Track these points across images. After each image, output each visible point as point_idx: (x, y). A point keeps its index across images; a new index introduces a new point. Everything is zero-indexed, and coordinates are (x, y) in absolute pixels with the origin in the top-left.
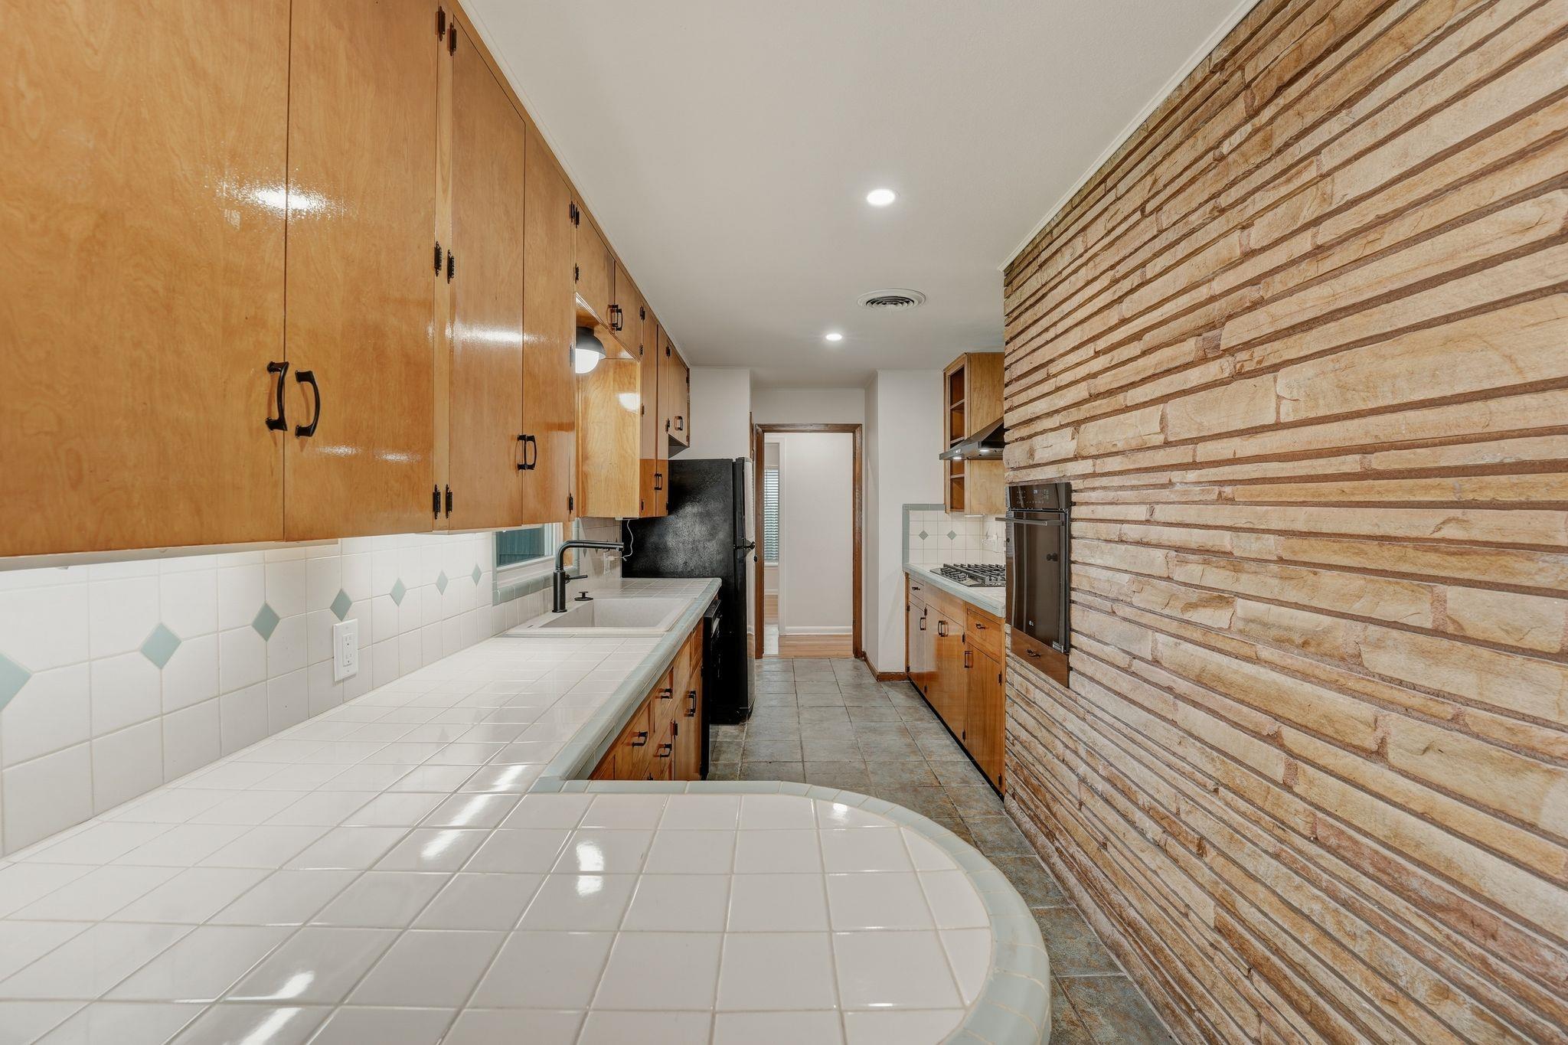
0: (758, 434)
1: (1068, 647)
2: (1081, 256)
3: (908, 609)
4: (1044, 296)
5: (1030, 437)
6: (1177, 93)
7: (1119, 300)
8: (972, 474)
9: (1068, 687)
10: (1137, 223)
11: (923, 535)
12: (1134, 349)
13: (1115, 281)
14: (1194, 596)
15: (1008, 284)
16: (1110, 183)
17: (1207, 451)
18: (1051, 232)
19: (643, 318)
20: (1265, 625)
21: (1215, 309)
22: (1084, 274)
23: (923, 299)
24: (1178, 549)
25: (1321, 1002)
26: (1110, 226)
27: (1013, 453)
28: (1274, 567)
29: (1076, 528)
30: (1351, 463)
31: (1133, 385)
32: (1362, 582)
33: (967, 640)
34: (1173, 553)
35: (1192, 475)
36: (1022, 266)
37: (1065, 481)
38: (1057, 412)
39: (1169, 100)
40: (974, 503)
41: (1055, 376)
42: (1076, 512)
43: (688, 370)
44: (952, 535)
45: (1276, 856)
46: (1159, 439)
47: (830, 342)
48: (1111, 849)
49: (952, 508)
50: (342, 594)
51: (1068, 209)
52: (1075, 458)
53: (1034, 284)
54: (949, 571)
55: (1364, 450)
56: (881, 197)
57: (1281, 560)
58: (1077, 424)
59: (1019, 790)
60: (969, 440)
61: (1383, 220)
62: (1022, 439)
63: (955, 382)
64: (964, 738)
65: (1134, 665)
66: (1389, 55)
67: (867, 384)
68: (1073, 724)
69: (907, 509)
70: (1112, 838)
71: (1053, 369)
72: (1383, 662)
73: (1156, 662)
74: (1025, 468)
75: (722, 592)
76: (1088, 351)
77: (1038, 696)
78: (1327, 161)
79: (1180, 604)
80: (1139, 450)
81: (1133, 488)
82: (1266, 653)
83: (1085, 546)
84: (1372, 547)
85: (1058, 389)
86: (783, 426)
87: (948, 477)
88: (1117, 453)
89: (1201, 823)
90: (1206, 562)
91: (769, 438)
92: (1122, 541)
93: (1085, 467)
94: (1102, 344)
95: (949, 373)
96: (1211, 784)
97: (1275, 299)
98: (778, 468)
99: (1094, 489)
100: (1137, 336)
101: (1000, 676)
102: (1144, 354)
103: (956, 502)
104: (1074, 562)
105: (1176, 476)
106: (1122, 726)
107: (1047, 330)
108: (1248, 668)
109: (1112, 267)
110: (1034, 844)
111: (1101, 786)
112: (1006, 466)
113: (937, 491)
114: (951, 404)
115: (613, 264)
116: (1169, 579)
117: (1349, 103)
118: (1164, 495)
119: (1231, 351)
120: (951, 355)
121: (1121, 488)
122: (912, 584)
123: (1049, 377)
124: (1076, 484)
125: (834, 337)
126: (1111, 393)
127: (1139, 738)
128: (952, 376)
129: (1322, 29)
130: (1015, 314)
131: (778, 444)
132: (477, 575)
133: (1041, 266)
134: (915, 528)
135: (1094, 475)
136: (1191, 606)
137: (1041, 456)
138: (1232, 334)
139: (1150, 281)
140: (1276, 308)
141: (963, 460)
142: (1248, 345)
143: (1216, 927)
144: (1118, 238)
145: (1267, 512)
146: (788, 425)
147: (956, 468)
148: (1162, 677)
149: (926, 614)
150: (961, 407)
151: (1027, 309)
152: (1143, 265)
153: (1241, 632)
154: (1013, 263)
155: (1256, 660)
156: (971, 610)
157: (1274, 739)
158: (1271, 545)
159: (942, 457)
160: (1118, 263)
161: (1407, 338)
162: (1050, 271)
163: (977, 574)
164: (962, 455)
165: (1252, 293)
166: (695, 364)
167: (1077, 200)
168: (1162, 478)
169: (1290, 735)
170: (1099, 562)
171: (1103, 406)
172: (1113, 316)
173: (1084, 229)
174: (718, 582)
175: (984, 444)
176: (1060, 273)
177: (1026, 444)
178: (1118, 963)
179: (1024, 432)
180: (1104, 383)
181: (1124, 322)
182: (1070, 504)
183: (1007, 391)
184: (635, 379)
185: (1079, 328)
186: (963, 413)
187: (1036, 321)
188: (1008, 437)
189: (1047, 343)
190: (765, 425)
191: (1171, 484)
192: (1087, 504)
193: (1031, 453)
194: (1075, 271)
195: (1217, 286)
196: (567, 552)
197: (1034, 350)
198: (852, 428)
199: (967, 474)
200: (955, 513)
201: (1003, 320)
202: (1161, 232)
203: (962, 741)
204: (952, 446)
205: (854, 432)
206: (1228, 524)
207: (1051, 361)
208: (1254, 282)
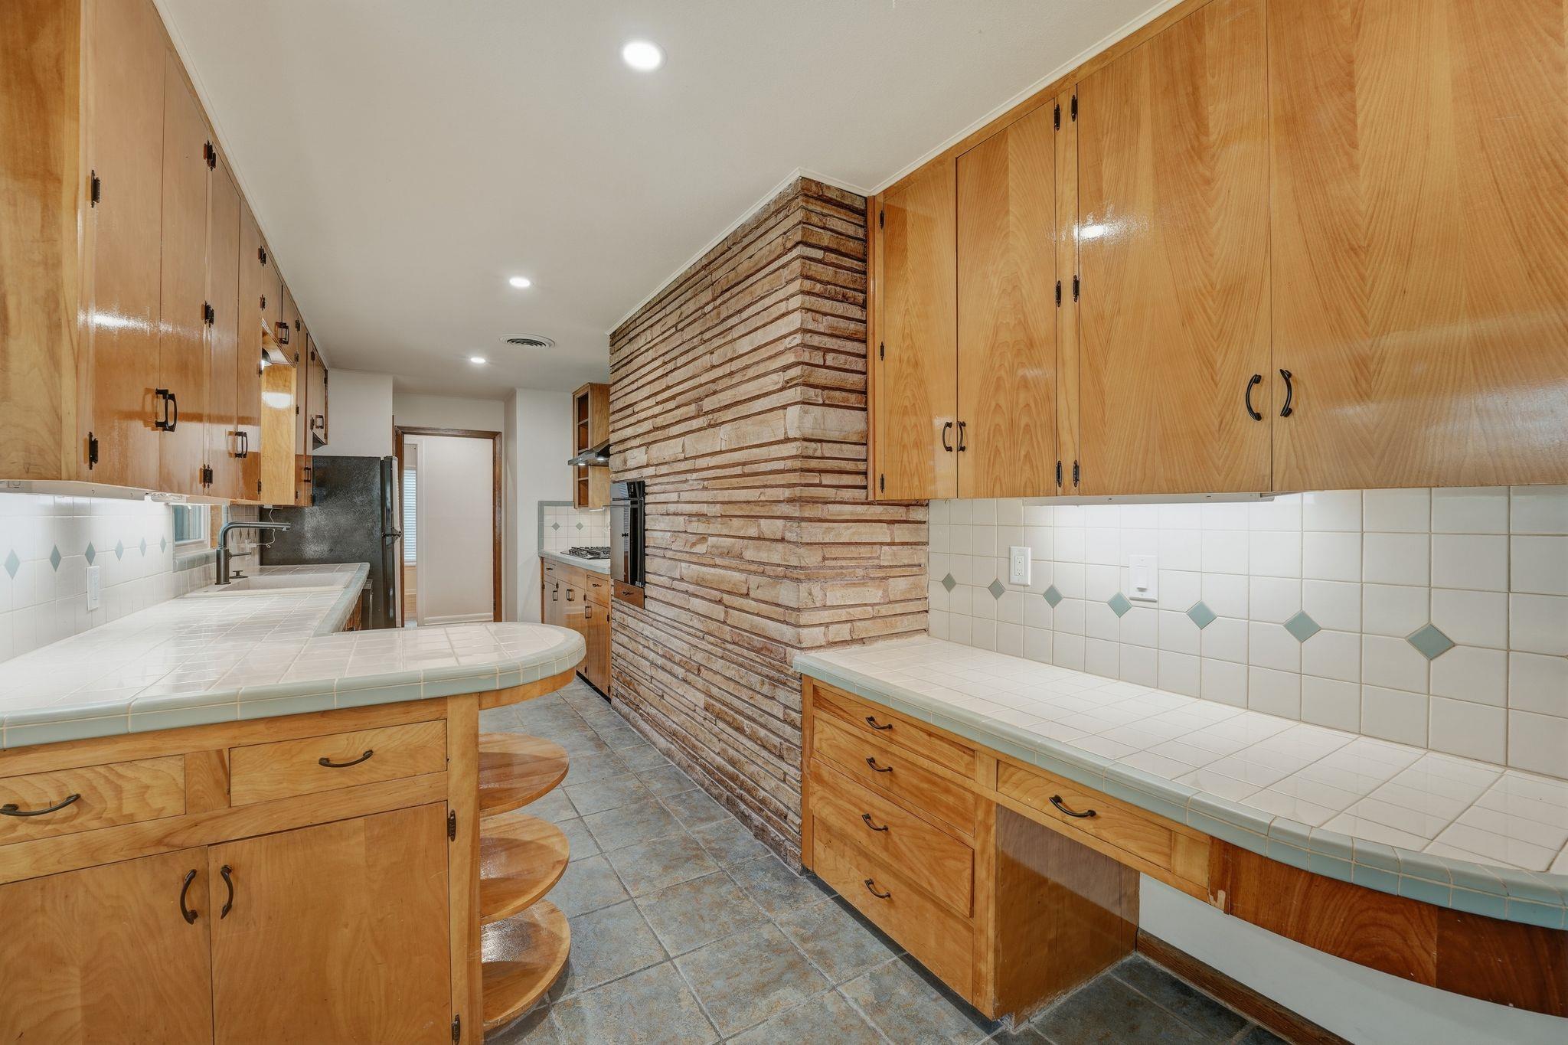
0: (399, 434)
1: (644, 582)
2: (650, 342)
3: (543, 587)
4: (632, 360)
5: (624, 451)
6: (689, 271)
7: (666, 375)
8: (594, 477)
9: (644, 609)
10: (674, 333)
11: (556, 526)
12: (672, 404)
13: (665, 363)
14: (694, 539)
15: (612, 345)
16: (664, 303)
17: (702, 463)
18: (635, 320)
19: (299, 330)
20: (717, 548)
21: (701, 391)
22: (651, 354)
23: (552, 344)
24: (690, 515)
25: (737, 716)
26: (663, 330)
27: (615, 461)
28: (719, 519)
29: (648, 509)
30: (738, 470)
31: (672, 424)
32: (743, 522)
33: (587, 598)
34: (687, 518)
35: (695, 476)
36: (620, 337)
37: (642, 480)
38: (638, 436)
39: (686, 272)
40: (596, 500)
41: (638, 413)
42: (648, 499)
43: (326, 371)
44: (580, 526)
45: (722, 658)
46: (682, 456)
47: (473, 363)
48: (665, 696)
49: (579, 504)
50: (90, 547)
51: (644, 310)
52: (647, 466)
53: (626, 351)
54: (575, 552)
55: (744, 464)
56: (520, 283)
57: (722, 516)
58: (648, 444)
59: (620, 689)
60: (591, 451)
61: (748, 367)
62: (620, 452)
63: (582, 404)
64: (586, 672)
65: (674, 584)
66: (748, 300)
67: (507, 398)
68: (648, 631)
69: (542, 505)
70: (666, 690)
71: (637, 408)
72: (749, 554)
73: (682, 579)
74: (622, 471)
75: (371, 575)
76: (652, 402)
77: (630, 621)
78: (735, 333)
79: (688, 545)
80: (675, 462)
81: (673, 483)
82: (718, 561)
83: (652, 519)
84: (744, 506)
85: (639, 422)
86: (423, 429)
87: (577, 480)
88: (666, 463)
89: (699, 657)
90: (699, 521)
91: (408, 439)
92: (668, 514)
93: (651, 471)
94: (659, 398)
95: (578, 396)
96: (701, 634)
97: (721, 391)
98: (416, 469)
99: (656, 484)
100: (673, 398)
101: (608, 616)
102: (677, 407)
103: (582, 499)
104: (647, 530)
105: (688, 476)
106: (667, 621)
107: (633, 383)
108: (712, 570)
109: (663, 354)
110: (628, 720)
111: (660, 661)
112: (611, 470)
113: (569, 493)
114: (579, 421)
115: (283, 289)
116: (686, 532)
117: (740, 311)
118: (685, 486)
119: (707, 413)
120: (580, 383)
121: (668, 483)
122: (546, 566)
123: (634, 413)
124: (648, 482)
125: (478, 361)
126: (663, 427)
127: (676, 624)
128: (579, 399)
129: (732, 275)
130: (616, 367)
131: (416, 445)
132: (163, 545)
133: (630, 340)
134: (549, 520)
135: (656, 476)
136: (694, 545)
137: (631, 464)
138: (708, 404)
139: (679, 368)
140: (720, 396)
141: (587, 466)
142: (713, 411)
143: (705, 708)
144: (666, 338)
145: (717, 493)
146: (429, 429)
147: (582, 473)
148: (683, 586)
149: (557, 587)
150: (586, 425)
151: (623, 366)
152: (675, 358)
153: (710, 553)
154: (615, 332)
155: (715, 566)
156: (590, 575)
157: (720, 602)
158: (717, 510)
159: (570, 462)
160: (666, 353)
161: (753, 418)
162: (634, 346)
163: (594, 553)
164: (586, 462)
165: (713, 387)
166: (334, 366)
167: (648, 307)
168: (682, 477)
169: (726, 598)
170: (658, 528)
171: (659, 435)
172: (663, 383)
173: (652, 326)
174: (367, 566)
175: (599, 454)
176: (640, 349)
177: (622, 456)
178: (669, 760)
179: (621, 447)
180: (660, 421)
181: (668, 388)
182: (644, 494)
183: (612, 418)
184: (290, 382)
185: (648, 386)
186: (587, 429)
187: (627, 376)
188: (612, 450)
189: (633, 391)
190: (405, 427)
191: (686, 481)
192: (652, 493)
193: (625, 462)
194: (647, 350)
195: (703, 379)
196: (230, 532)
197: (626, 395)
198: (493, 435)
199: (590, 478)
200: (582, 509)
201: (610, 370)
202: (683, 343)
203: (584, 675)
204: (579, 454)
205: (494, 439)
206: (705, 500)
207: (636, 403)
208: (713, 381)
